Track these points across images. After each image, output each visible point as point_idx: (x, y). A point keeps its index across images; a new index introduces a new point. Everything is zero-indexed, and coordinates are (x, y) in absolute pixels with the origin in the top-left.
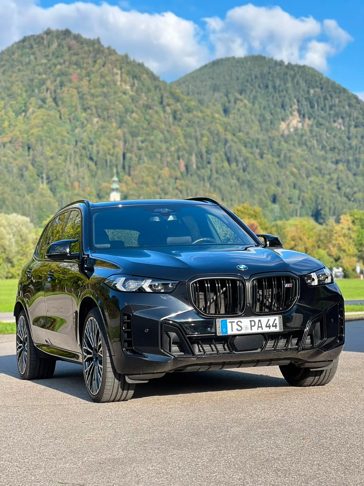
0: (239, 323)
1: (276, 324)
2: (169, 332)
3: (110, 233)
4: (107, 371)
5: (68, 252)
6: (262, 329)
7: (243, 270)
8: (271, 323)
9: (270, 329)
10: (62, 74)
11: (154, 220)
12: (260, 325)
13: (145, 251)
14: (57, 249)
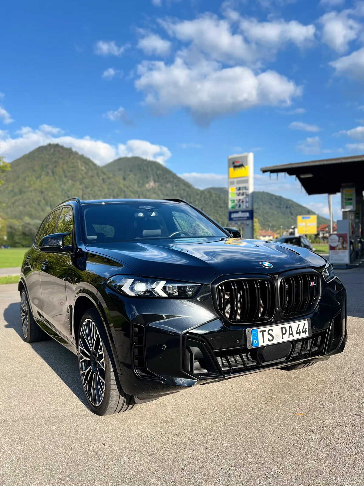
0: (270, 332)
1: (305, 329)
2: (190, 347)
3: (96, 226)
4: (111, 389)
5: (61, 245)
6: (293, 336)
7: (267, 268)
8: (301, 328)
9: (300, 335)
10: (55, 162)
11: (139, 216)
12: (291, 332)
13: (138, 244)
14: (49, 242)
